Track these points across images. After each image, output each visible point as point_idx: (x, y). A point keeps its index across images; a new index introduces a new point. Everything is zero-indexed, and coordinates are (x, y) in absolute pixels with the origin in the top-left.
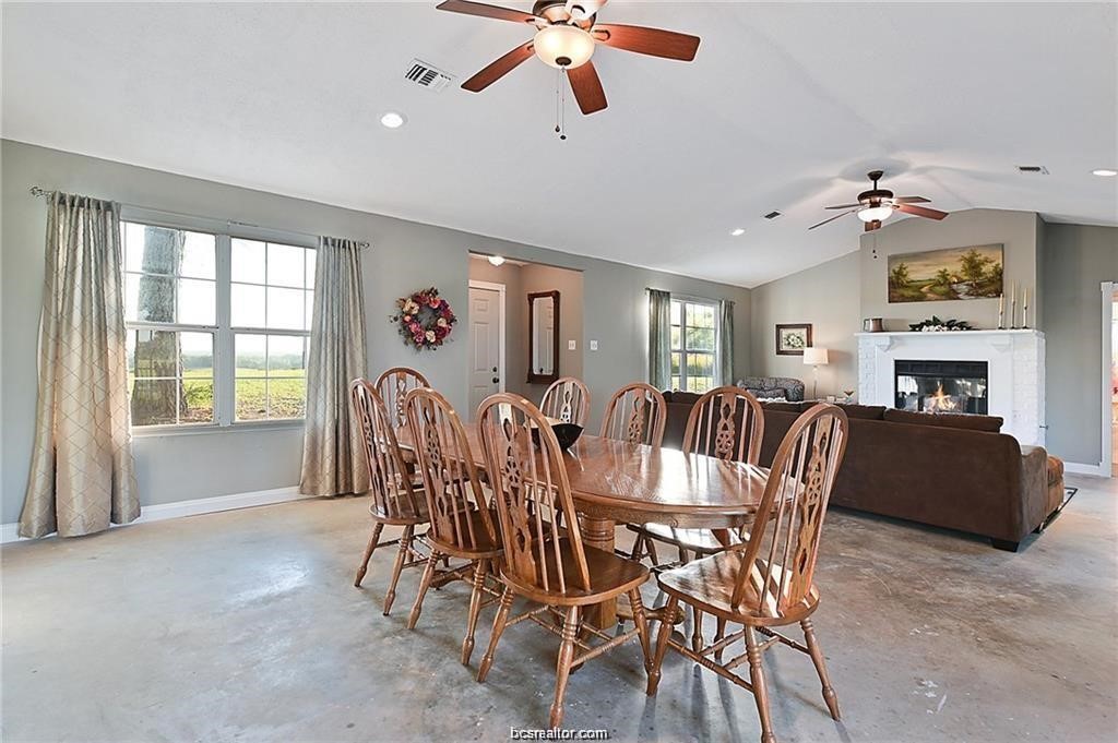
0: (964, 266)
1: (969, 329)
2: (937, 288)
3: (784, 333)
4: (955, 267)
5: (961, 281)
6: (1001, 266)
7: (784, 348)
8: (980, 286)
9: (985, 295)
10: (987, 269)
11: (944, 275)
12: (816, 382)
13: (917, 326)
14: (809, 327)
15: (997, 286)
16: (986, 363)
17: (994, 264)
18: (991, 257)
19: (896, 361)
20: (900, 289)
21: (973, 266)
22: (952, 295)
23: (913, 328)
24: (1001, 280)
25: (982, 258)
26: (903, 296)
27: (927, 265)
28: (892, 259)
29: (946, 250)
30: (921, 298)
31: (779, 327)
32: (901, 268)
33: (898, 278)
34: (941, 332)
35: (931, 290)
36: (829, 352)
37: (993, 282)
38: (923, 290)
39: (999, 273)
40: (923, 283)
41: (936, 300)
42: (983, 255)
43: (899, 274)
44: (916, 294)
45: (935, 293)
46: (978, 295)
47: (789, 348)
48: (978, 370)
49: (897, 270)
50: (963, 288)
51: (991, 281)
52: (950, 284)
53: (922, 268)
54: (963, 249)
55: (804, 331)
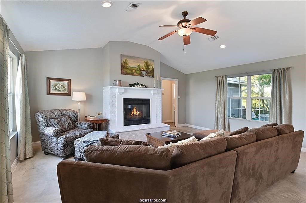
0: (145, 65)
1: (147, 87)
2: (137, 71)
3: (52, 83)
4: (142, 65)
5: (144, 70)
6: (154, 67)
7: (52, 91)
8: (148, 73)
9: (150, 76)
10: (150, 67)
11: (139, 67)
12: (79, 110)
13: (132, 85)
14: (69, 80)
15: (152, 74)
16: (150, 99)
17: (152, 66)
18: (151, 64)
19: (124, 99)
20: (125, 69)
21: (147, 65)
22: (141, 75)
23: (131, 86)
24: (153, 72)
26: (126, 72)
27: (134, 62)
28: (123, 56)
29: (140, 58)
30: (132, 74)
31: (49, 79)
32: (126, 61)
33: (125, 65)
35: (135, 72)
36: (86, 94)
37: (151, 72)
38: (133, 71)
39: (153, 70)
40: (133, 68)
41: (137, 76)
42: (150, 62)
43: (125, 63)
44: (131, 72)
45: (136, 73)
46: (148, 76)
47: (56, 92)
48: (148, 102)
49: (124, 61)
50: (144, 73)
52: (141, 70)
53: (133, 62)
54: (144, 59)
55: (66, 83)
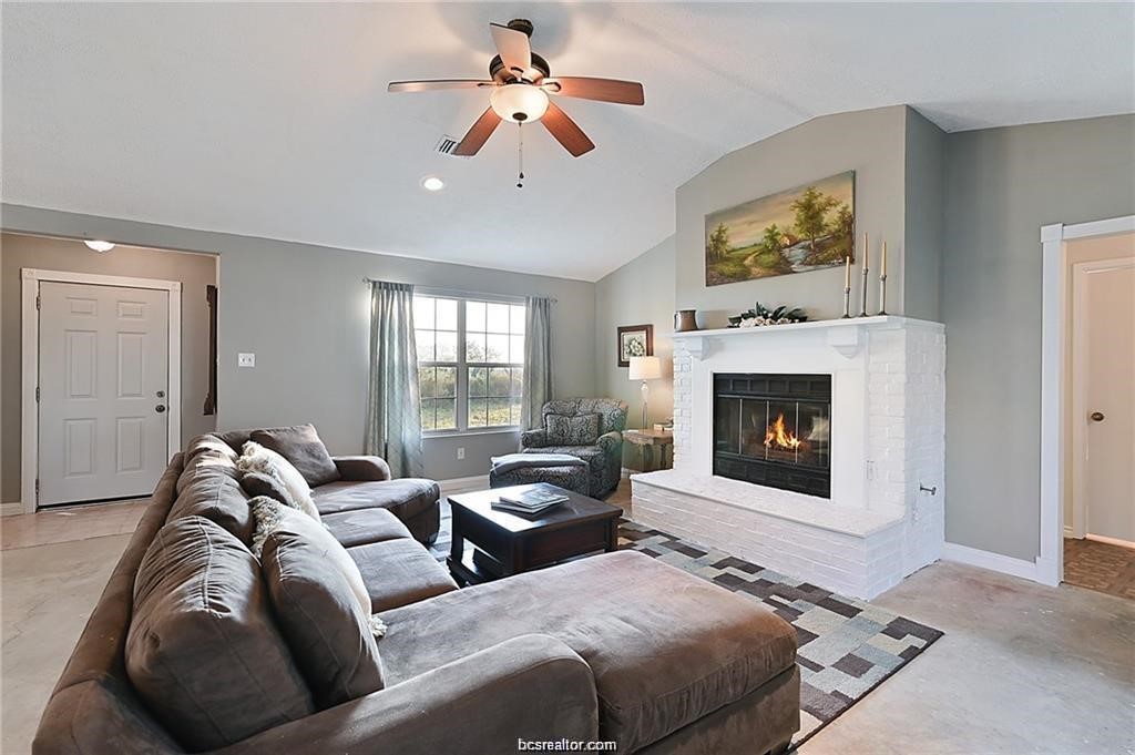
0: (798, 218)
1: (803, 319)
2: (764, 257)
3: (626, 338)
4: (787, 222)
5: (795, 243)
6: (850, 209)
8: (820, 247)
9: (827, 262)
10: (831, 218)
11: (772, 235)
13: (736, 319)
14: (648, 329)
15: (844, 245)
16: (830, 376)
17: (839, 208)
18: (835, 196)
19: (715, 375)
20: (722, 265)
21: (811, 214)
22: (782, 268)
23: (730, 323)
24: (850, 234)
25: (821, 200)
26: (722, 274)
27: (751, 223)
28: (710, 219)
29: (775, 195)
30: (744, 276)
31: (621, 330)
32: (720, 232)
33: (716, 248)
34: (762, 328)
35: (756, 262)
37: (839, 238)
38: (747, 262)
39: (848, 222)
40: (747, 252)
41: (765, 276)
42: (825, 194)
43: (718, 240)
44: (739, 269)
45: (761, 266)
46: (818, 263)
48: (819, 388)
49: (715, 234)
50: (797, 254)
51: (836, 237)
52: (780, 249)
53: (745, 227)
54: (797, 189)
55: (645, 335)
